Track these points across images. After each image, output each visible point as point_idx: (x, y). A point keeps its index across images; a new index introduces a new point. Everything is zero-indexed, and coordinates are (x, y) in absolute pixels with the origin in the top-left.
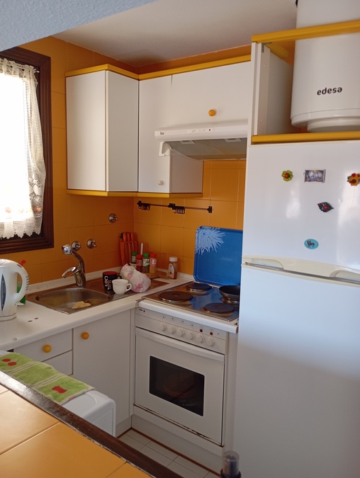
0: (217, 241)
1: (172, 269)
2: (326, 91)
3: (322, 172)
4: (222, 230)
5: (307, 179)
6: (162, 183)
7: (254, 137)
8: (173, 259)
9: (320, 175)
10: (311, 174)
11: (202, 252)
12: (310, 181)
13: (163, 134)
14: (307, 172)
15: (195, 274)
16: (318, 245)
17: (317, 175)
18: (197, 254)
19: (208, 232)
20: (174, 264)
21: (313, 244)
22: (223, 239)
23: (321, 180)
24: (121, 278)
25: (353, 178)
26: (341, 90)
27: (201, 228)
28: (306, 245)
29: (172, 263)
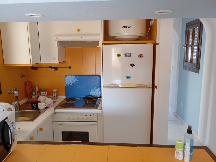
0: (75, 80)
1: (55, 95)
2: (125, 27)
3: (131, 54)
4: (77, 76)
5: (126, 56)
6: (55, 59)
7: (103, 42)
8: (55, 91)
9: (130, 55)
10: (127, 55)
11: (68, 85)
12: (127, 57)
13: (58, 38)
14: (126, 54)
15: (66, 95)
16: (130, 78)
17: (129, 55)
18: (66, 87)
19: (70, 77)
20: (56, 92)
21: (129, 77)
22: (77, 79)
23: (130, 56)
24: (40, 102)
25: (140, 56)
26: (130, 27)
27: (67, 76)
28: (127, 78)
29: (55, 92)
